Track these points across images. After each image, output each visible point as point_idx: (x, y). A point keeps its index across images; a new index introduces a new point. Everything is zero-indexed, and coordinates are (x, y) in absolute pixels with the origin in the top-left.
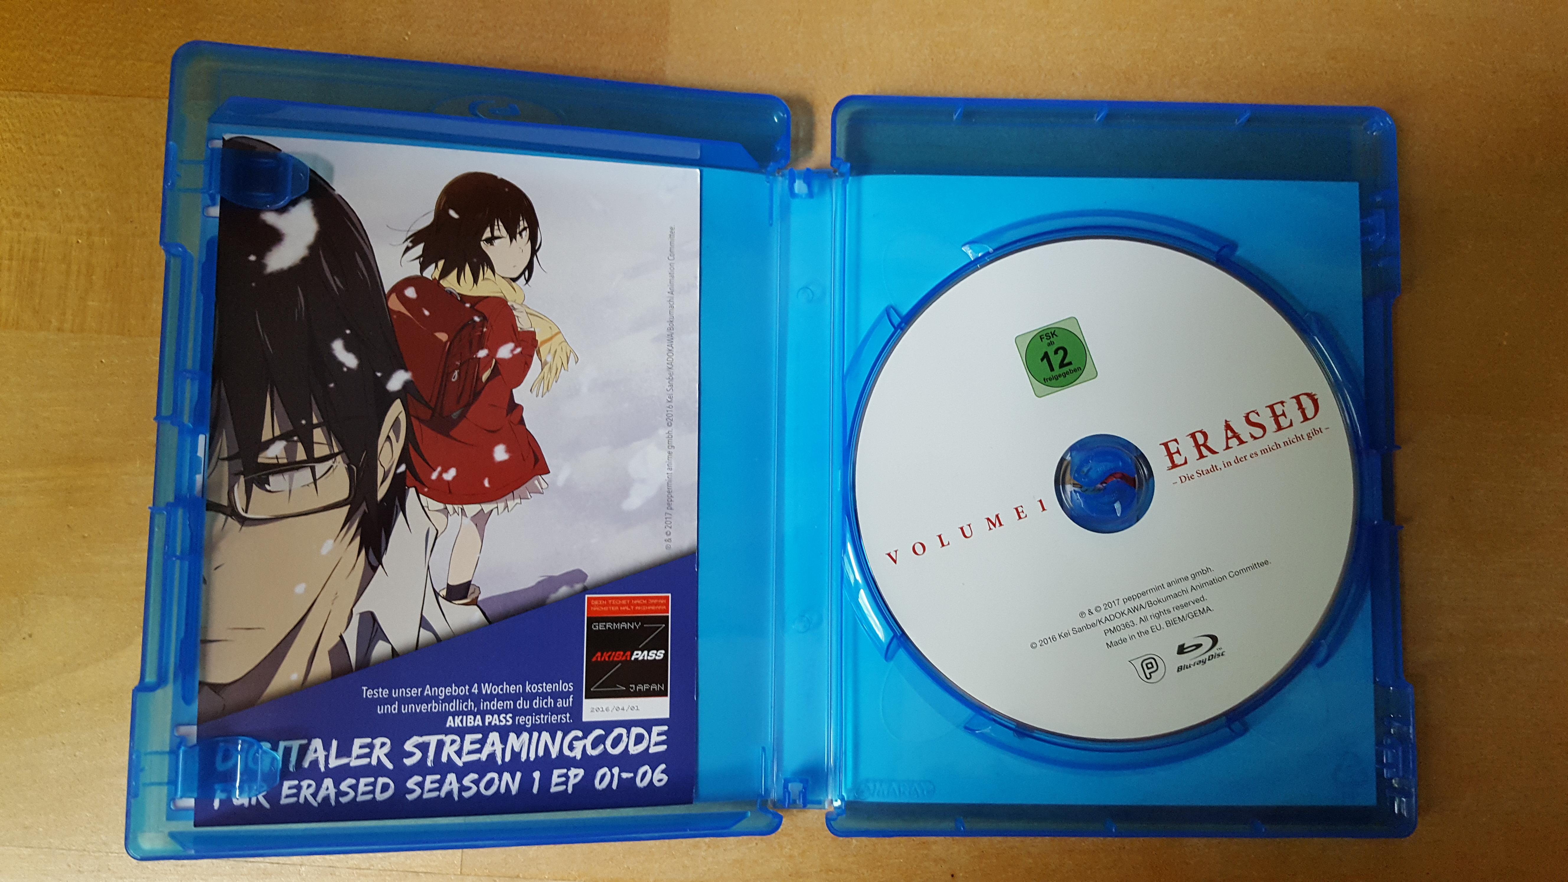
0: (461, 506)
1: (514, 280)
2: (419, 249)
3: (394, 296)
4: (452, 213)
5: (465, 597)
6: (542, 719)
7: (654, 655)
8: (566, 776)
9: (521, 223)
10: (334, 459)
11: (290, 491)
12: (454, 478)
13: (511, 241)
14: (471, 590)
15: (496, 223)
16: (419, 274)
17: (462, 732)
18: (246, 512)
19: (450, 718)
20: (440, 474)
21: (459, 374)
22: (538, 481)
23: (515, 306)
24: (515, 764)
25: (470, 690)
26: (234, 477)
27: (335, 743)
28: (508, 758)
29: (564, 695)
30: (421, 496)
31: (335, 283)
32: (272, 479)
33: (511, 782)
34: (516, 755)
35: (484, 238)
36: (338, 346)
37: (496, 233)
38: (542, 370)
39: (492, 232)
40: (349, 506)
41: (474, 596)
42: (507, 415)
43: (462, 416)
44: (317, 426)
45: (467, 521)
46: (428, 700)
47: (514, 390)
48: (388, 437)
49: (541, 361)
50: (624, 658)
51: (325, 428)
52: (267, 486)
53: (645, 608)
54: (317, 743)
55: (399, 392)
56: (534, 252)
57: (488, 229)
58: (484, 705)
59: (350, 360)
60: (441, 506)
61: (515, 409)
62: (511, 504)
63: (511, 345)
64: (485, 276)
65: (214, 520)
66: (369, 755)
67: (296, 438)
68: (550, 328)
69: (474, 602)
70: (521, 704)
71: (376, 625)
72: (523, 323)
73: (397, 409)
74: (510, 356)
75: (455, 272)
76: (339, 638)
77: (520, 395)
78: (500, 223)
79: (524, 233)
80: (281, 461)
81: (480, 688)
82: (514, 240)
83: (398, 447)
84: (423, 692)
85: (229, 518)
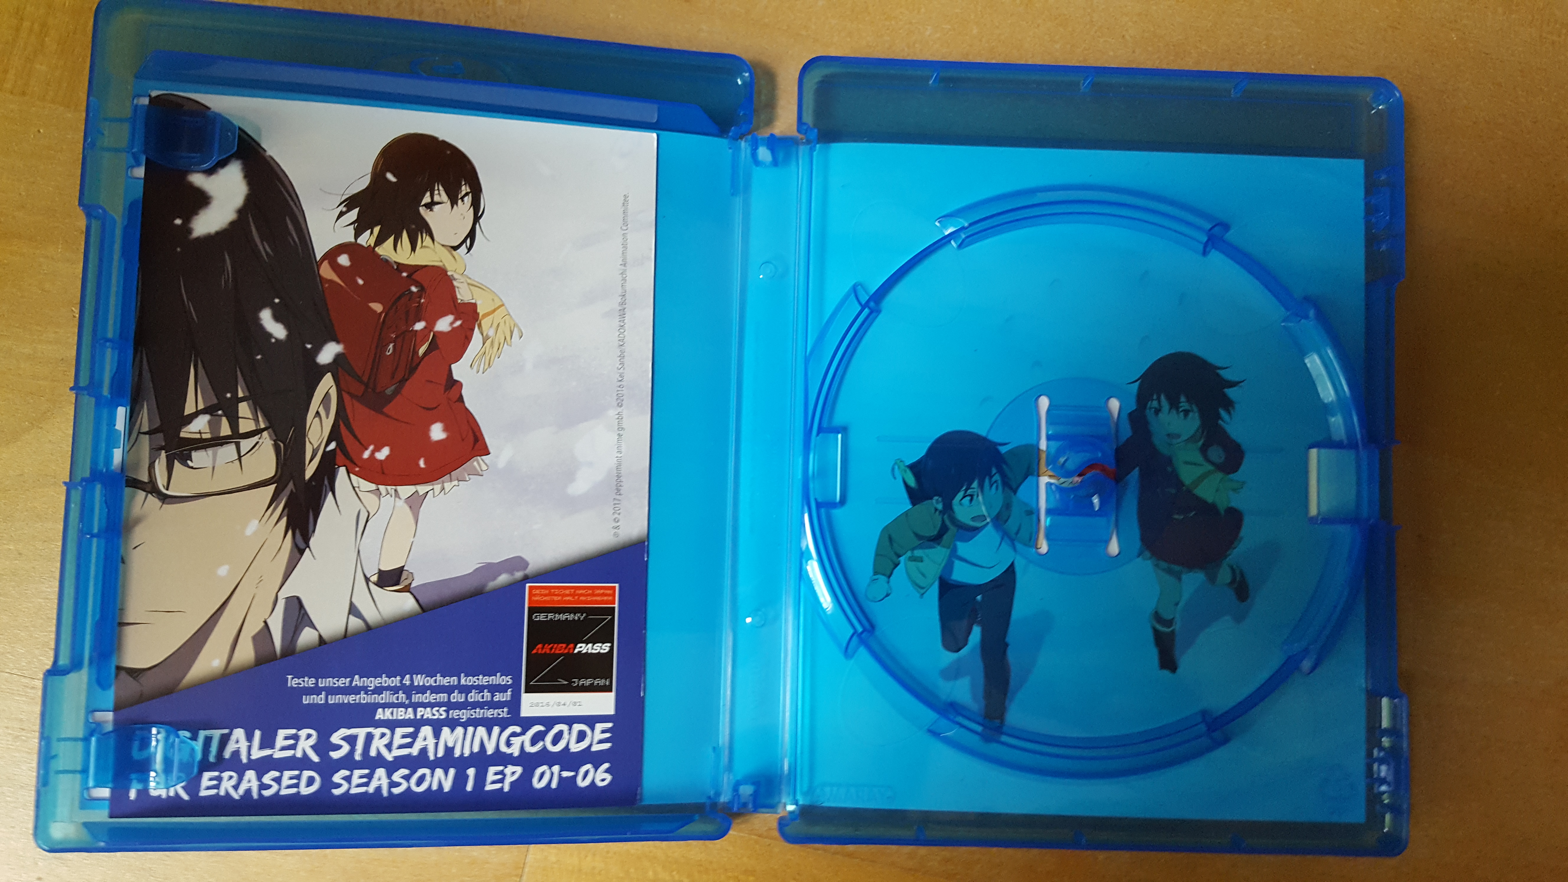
0: (394, 487)
1: (455, 248)
2: (354, 214)
3: (326, 263)
4: (390, 177)
5: (397, 584)
6: (479, 713)
7: (599, 648)
8: (501, 773)
9: (463, 188)
10: (260, 435)
11: (214, 468)
12: (388, 457)
13: (452, 207)
14: (404, 577)
15: (436, 188)
16: (353, 240)
17: (392, 725)
18: (167, 489)
19: (380, 710)
20: (373, 453)
21: (394, 347)
22: (478, 463)
23: (456, 276)
24: (448, 760)
25: (401, 681)
26: (155, 451)
27: (258, 734)
28: (440, 754)
29: (503, 689)
30: (352, 475)
31: (264, 249)
32: (194, 454)
33: (442, 779)
34: (449, 750)
35: (423, 203)
36: (266, 317)
37: (436, 198)
38: (484, 344)
39: (432, 196)
40: (275, 485)
41: (406, 583)
42: (445, 392)
43: (397, 392)
44: (242, 400)
45: (400, 503)
46: (356, 691)
47: (453, 366)
48: (318, 413)
49: (482, 335)
50: (566, 651)
51: (251, 402)
52: (189, 462)
53: (589, 598)
54: (239, 733)
55: (329, 364)
56: (477, 218)
57: (428, 194)
58: (417, 698)
59: (278, 331)
60: (373, 487)
61: (453, 385)
62: (448, 486)
63: (450, 318)
64: (424, 244)
65: (133, 497)
66: (293, 747)
67: (220, 412)
68: (493, 300)
69: (407, 589)
70: (457, 697)
71: (302, 612)
72: (463, 295)
73: (327, 383)
74: (449, 329)
75: (392, 239)
76: (263, 624)
77: (459, 370)
78: (441, 188)
79: (466, 199)
80: (204, 436)
81: (412, 680)
82: (455, 206)
83: (328, 423)
84: (351, 682)
85: (149, 495)
